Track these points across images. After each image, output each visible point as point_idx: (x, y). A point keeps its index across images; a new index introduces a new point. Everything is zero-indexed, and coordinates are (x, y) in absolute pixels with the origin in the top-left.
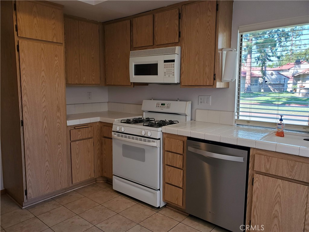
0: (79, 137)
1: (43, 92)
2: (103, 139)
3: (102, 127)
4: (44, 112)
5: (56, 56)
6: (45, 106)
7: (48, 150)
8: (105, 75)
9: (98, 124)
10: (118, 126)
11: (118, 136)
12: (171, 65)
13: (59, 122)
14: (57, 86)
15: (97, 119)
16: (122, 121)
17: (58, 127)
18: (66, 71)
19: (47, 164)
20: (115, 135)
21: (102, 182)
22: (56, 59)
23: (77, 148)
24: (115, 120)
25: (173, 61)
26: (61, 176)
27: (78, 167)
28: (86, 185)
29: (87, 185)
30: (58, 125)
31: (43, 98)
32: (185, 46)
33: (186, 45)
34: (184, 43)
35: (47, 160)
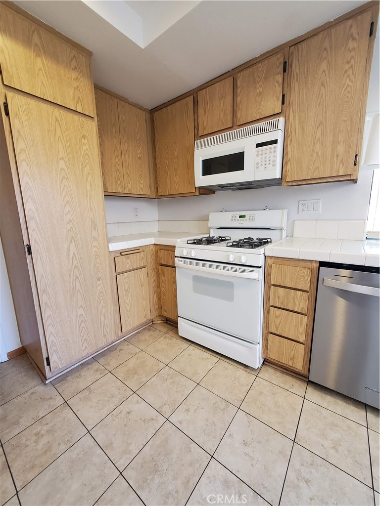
0: (128, 268)
1: (65, 196)
2: (160, 267)
3: (158, 251)
4: (69, 230)
5: (84, 137)
6: (70, 221)
7: (80, 290)
8: (157, 183)
9: (152, 247)
10: (183, 248)
11: (186, 263)
12: (270, 149)
13: (96, 246)
14: (88, 187)
15: (151, 241)
16: (189, 242)
17: (96, 253)
18: (103, 173)
19: (81, 311)
20: (181, 262)
21: (160, 322)
22: (83, 142)
23: (127, 283)
24: (178, 240)
25: (275, 142)
26: (104, 326)
27: (128, 309)
28: (140, 329)
29: (142, 329)
30: (96, 251)
31: (65, 206)
32: (294, 117)
33: (297, 115)
34: (293, 112)
35: (81, 306)
